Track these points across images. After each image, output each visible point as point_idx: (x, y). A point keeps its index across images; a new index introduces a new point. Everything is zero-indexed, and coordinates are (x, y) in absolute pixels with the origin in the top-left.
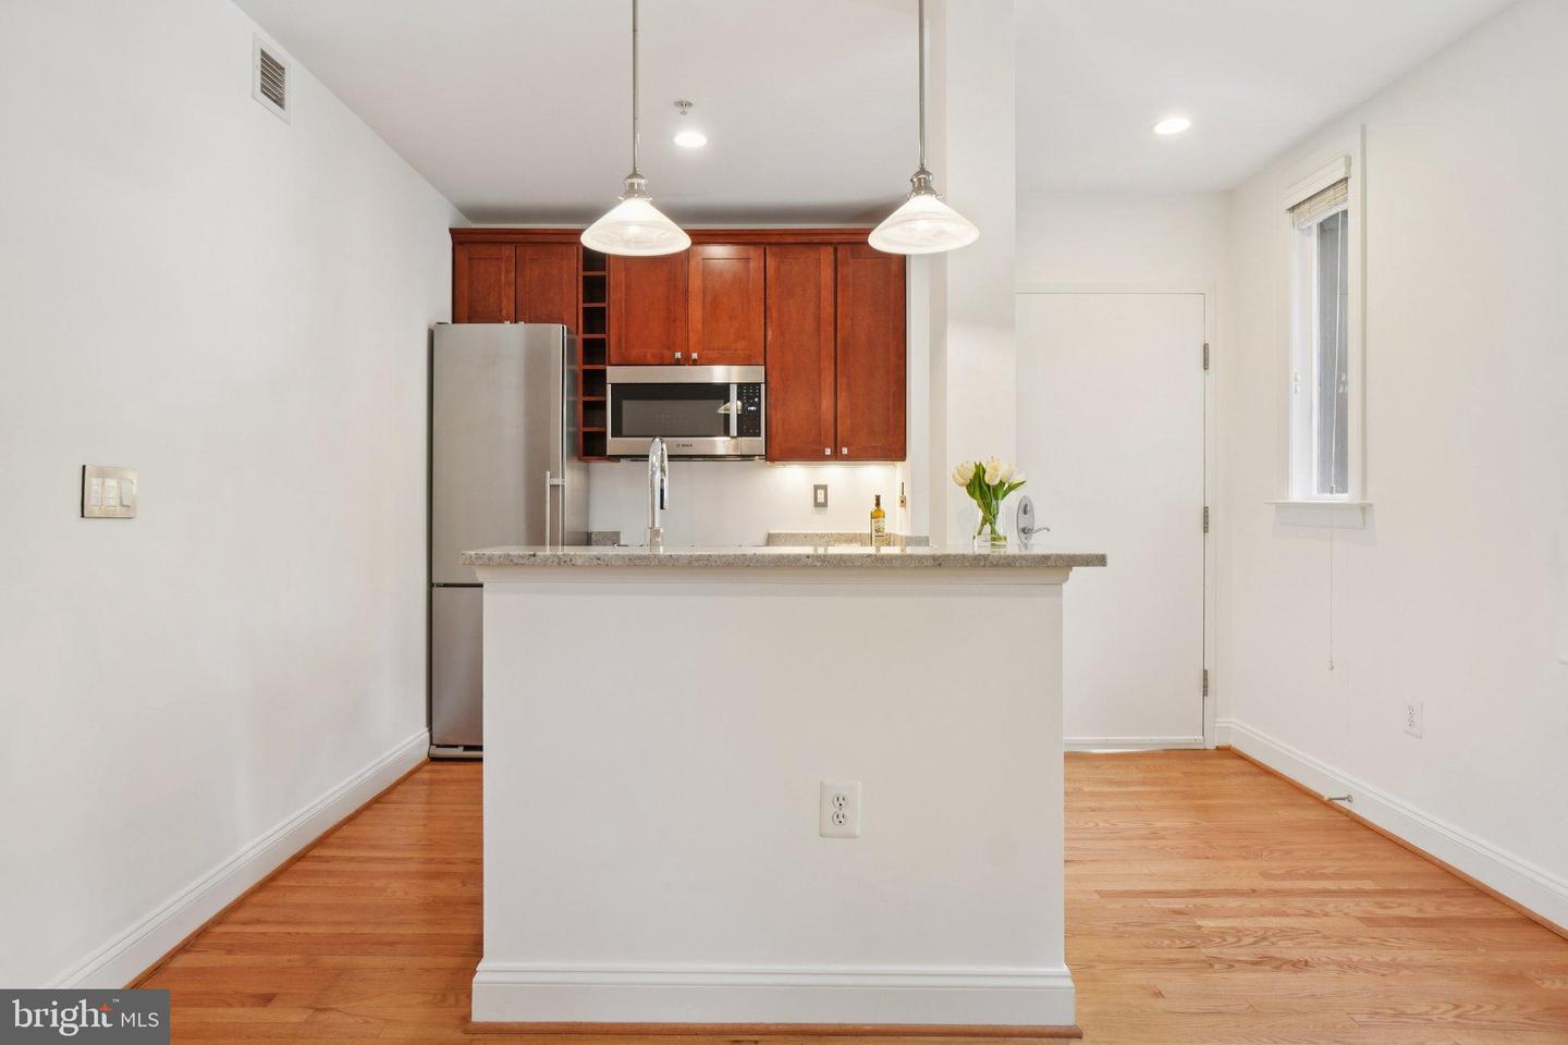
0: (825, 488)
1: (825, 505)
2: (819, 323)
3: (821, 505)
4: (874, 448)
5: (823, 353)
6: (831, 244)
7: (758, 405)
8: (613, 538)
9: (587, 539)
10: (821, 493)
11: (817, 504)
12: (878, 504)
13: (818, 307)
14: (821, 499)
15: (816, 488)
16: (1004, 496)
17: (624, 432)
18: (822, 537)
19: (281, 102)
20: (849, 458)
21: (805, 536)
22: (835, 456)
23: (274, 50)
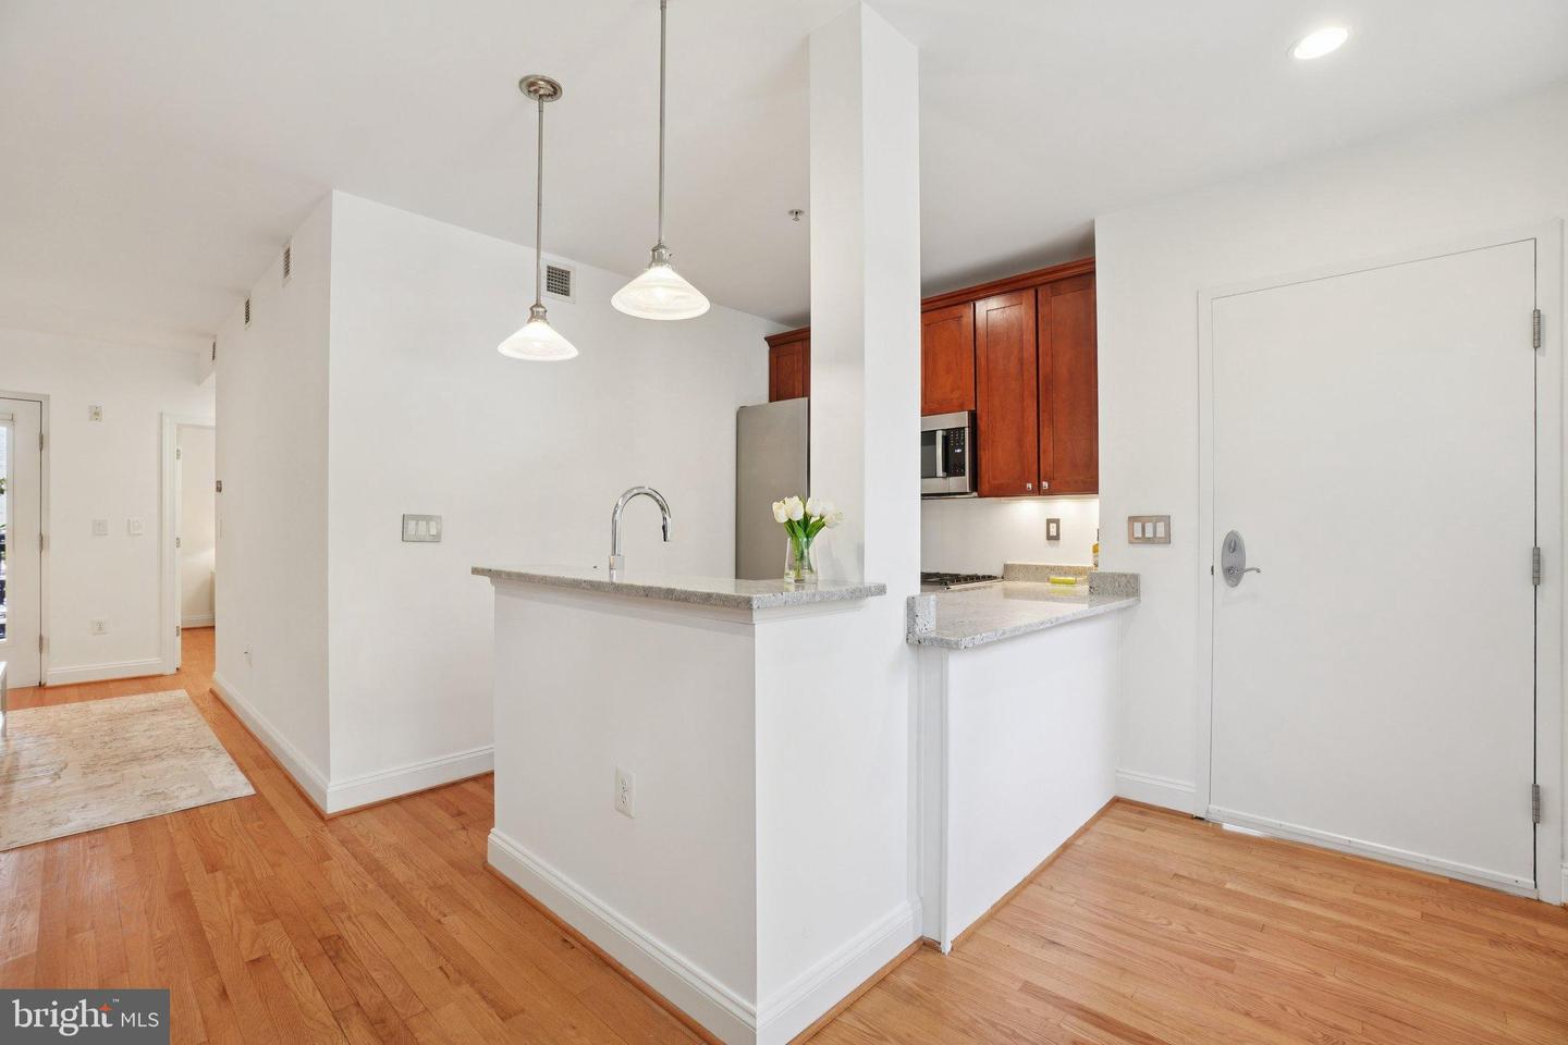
0: (1057, 521)
1: (1057, 538)
2: (1022, 365)
3: (1053, 538)
4: (1076, 482)
5: (1026, 393)
6: (1032, 287)
7: (963, 447)
10: (1053, 527)
11: (1049, 538)
13: (1021, 349)
14: (1053, 532)
15: (1049, 521)
18: (1053, 569)
19: (566, 292)
20: (1051, 492)
21: (1037, 567)
22: (1038, 491)
23: (561, 263)
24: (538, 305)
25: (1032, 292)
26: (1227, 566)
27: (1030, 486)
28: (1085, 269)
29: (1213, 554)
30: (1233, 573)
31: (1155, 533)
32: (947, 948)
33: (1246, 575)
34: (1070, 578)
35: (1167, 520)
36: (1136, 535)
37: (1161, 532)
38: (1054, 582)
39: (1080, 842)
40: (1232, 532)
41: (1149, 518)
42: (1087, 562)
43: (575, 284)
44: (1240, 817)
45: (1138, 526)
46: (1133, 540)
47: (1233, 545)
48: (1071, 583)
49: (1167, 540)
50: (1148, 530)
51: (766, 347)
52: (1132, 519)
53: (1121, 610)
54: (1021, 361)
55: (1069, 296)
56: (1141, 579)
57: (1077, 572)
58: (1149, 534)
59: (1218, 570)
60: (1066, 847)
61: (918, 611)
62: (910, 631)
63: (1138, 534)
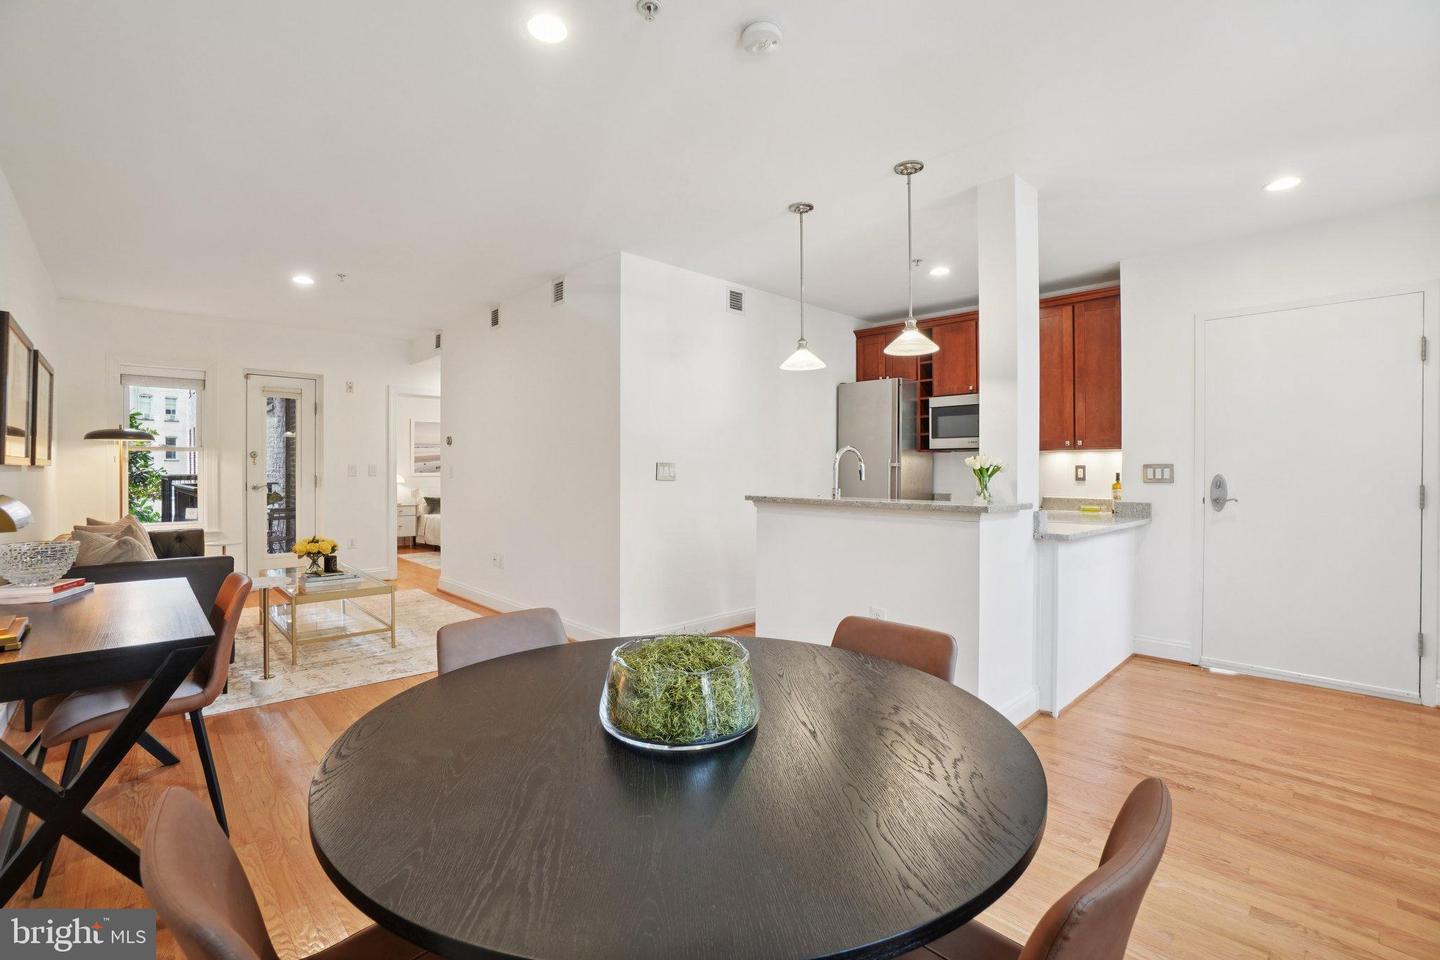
0: (1083, 468)
1: (1083, 479)
2: (1062, 359)
3: (1080, 479)
4: (1103, 440)
5: (1066, 381)
6: (1070, 304)
8: (947, 497)
9: (932, 497)
10: (1080, 472)
11: (1078, 479)
12: (1118, 479)
13: (1062, 348)
14: (1080, 475)
15: (1077, 468)
16: (990, 476)
17: (940, 435)
18: (1080, 501)
19: (740, 308)
20: (1084, 447)
21: (1068, 500)
22: (1074, 447)
23: (737, 288)
24: (802, 339)
25: (1070, 308)
26: (1214, 497)
27: (1068, 443)
28: (1112, 294)
29: (1204, 489)
30: (1219, 502)
31: (1163, 476)
32: (1056, 715)
33: (1228, 503)
34: (1096, 507)
35: (1171, 467)
36: (1149, 477)
37: (1167, 475)
38: (1084, 510)
39: (1117, 675)
40: (1218, 476)
41: (1159, 466)
42: (1108, 496)
43: (746, 302)
44: (1222, 664)
45: (1150, 471)
46: (1147, 481)
47: (1219, 484)
48: (1096, 511)
49: (1171, 480)
50: (1159, 474)
51: (854, 338)
52: (1146, 467)
53: (1138, 527)
54: (1061, 356)
55: (1098, 311)
56: (1153, 506)
57: (1101, 503)
58: (1158, 476)
59: (1208, 500)
60: (1109, 676)
61: (1040, 519)
62: (1036, 530)
63: (1150, 476)
